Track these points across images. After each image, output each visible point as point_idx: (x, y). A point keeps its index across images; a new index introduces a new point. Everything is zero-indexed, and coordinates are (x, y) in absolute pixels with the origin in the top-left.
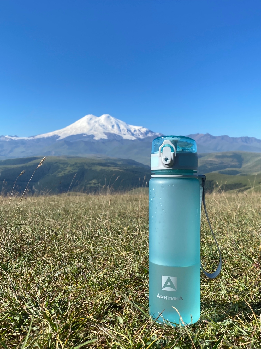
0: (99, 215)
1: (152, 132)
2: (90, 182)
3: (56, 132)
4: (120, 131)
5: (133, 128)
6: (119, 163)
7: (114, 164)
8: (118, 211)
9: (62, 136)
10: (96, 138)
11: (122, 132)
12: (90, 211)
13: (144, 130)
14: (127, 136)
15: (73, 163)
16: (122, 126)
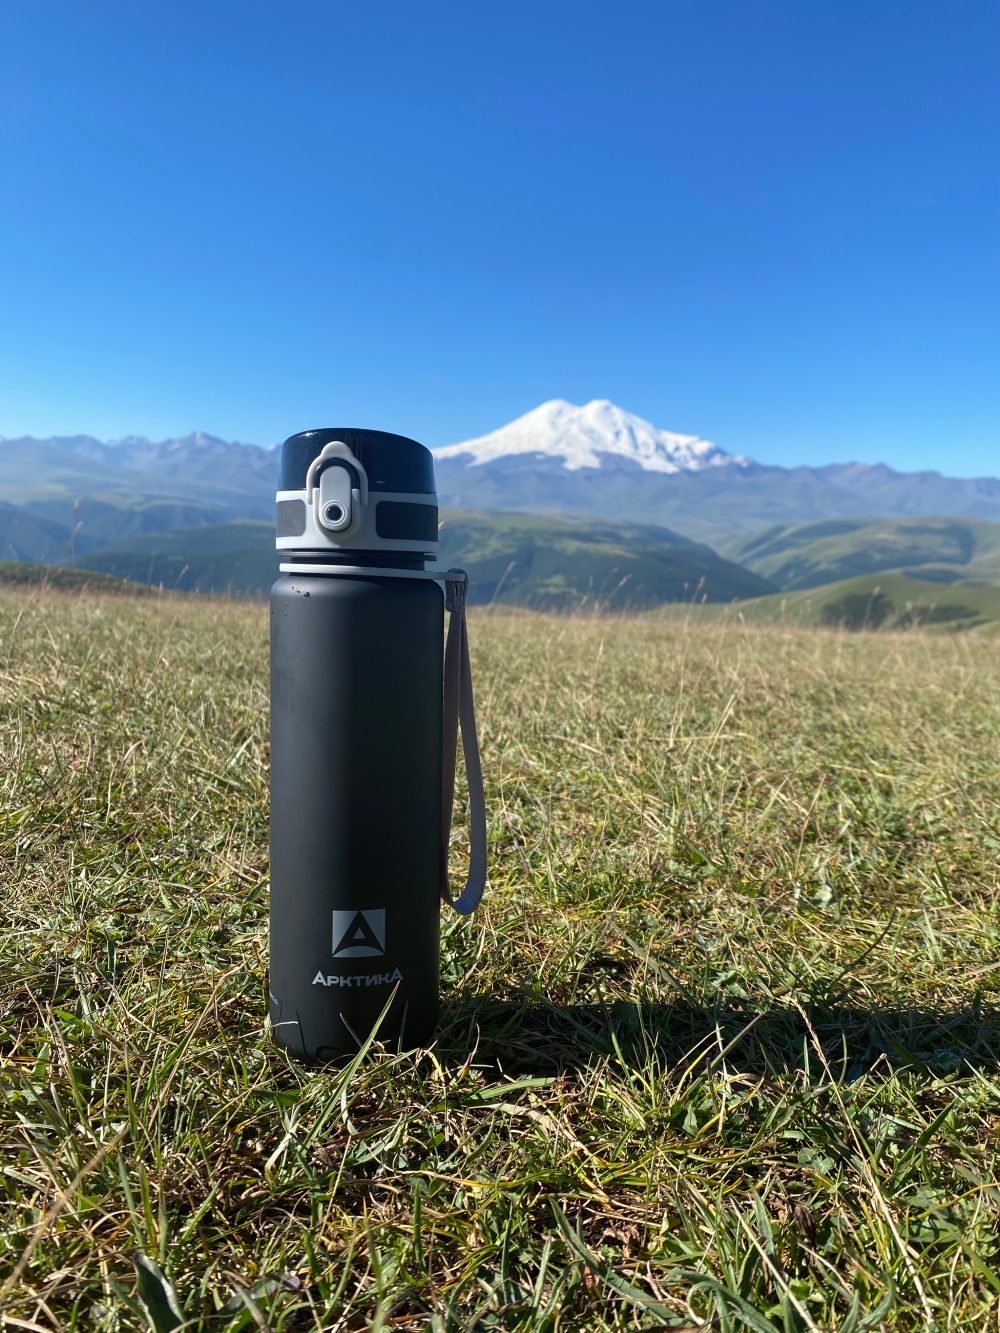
0: (569, 678)
1: (723, 453)
2: (547, 581)
3: (466, 446)
4: (636, 447)
5: (672, 440)
6: (628, 535)
7: (613, 536)
8: (618, 669)
9: (482, 458)
10: (571, 466)
11: (642, 451)
12: (543, 662)
13: (702, 447)
14: (655, 463)
15: (506, 530)
16: (643, 436)
